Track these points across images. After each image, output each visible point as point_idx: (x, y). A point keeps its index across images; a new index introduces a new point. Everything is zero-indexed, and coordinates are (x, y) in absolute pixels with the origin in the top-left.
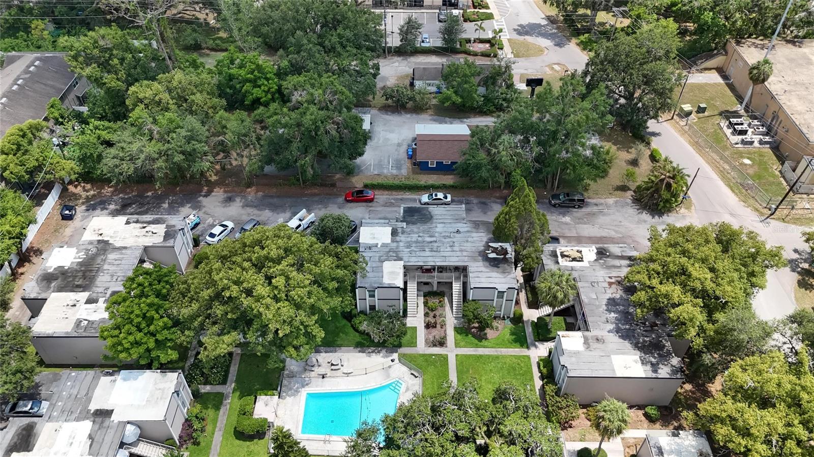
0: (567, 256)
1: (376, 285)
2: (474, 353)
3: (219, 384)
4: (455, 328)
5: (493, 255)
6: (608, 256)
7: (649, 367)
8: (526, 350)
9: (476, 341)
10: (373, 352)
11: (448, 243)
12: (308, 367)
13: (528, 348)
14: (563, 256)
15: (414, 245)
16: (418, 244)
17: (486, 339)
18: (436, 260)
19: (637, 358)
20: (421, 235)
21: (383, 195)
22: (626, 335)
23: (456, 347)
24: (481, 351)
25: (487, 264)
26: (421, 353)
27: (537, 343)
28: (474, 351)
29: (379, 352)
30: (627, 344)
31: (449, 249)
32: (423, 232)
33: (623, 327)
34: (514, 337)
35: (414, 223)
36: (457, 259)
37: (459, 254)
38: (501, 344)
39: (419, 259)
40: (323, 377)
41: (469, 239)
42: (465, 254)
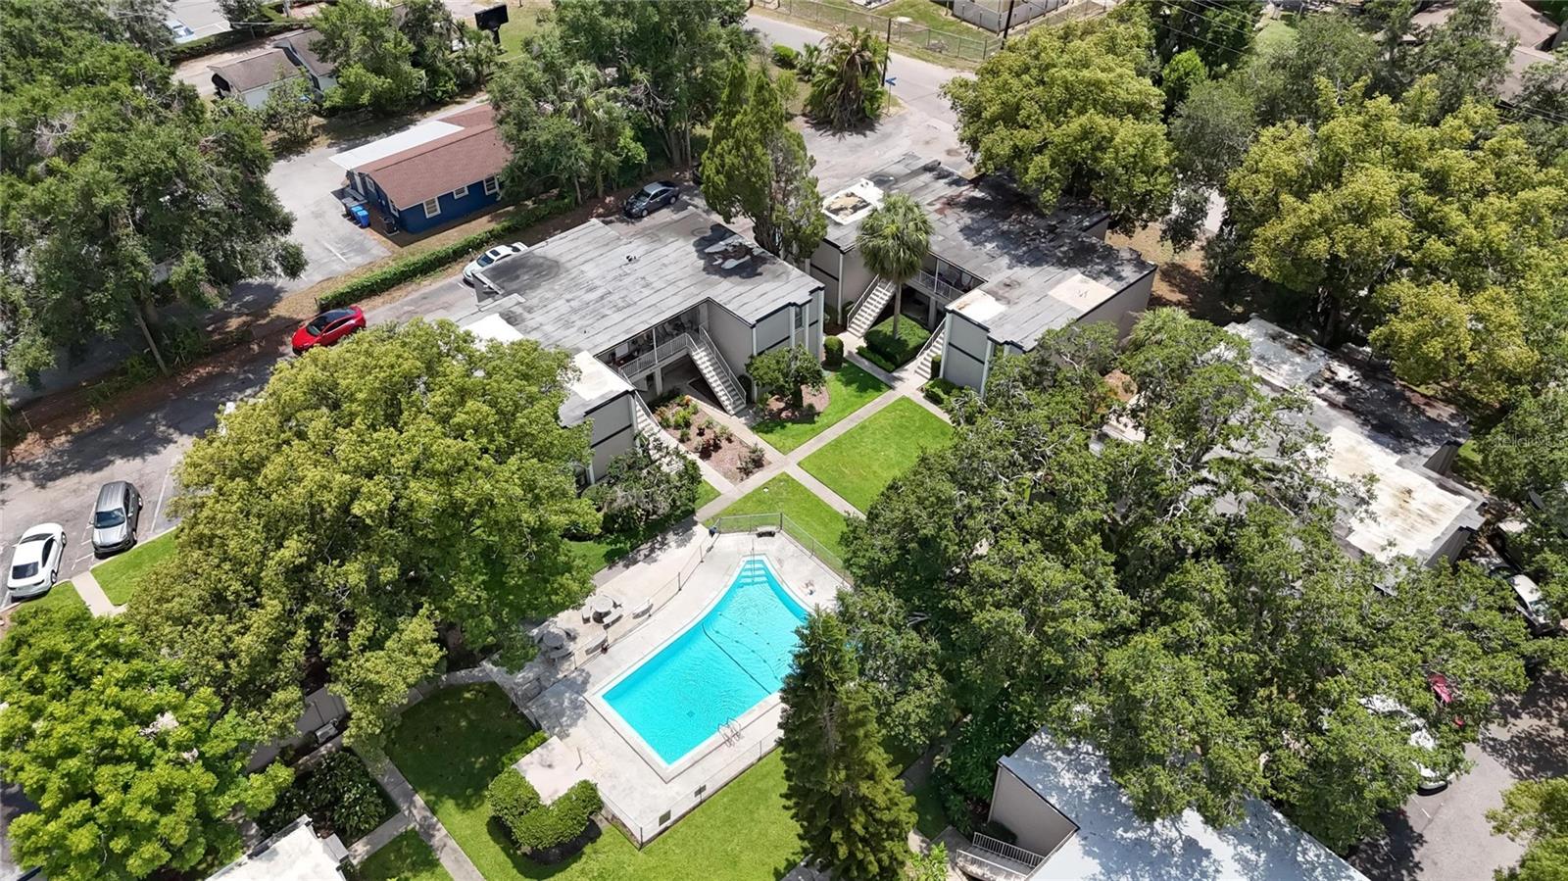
0: (841, 209)
1: (582, 412)
2: (824, 444)
3: (383, 819)
4: (752, 428)
5: (731, 264)
6: (896, 181)
7: (1107, 279)
8: (891, 392)
9: (807, 427)
10: (652, 550)
11: (633, 283)
12: (555, 652)
13: (890, 387)
14: (836, 212)
15: (574, 318)
16: (583, 313)
17: (818, 414)
18: (644, 318)
19: (1079, 276)
20: (569, 297)
21: (374, 308)
22: (1036, 259)
23: (786, 453)
25: (736, 279)
26: (738, 498)
27: (895, 374)
28: (820, 441)
29: (663, 544)
30: (1050, 271)
31: (646, 292)
32: (568, 289)
33: (1020, 252)
34: (854, 386)
35: (532, 288)
36: (678, 299)
37: (671, 290)
38: (847, 409)
39: (613, 331)
40: (605, 650)
41: (665, 261)
42: (682, 284)
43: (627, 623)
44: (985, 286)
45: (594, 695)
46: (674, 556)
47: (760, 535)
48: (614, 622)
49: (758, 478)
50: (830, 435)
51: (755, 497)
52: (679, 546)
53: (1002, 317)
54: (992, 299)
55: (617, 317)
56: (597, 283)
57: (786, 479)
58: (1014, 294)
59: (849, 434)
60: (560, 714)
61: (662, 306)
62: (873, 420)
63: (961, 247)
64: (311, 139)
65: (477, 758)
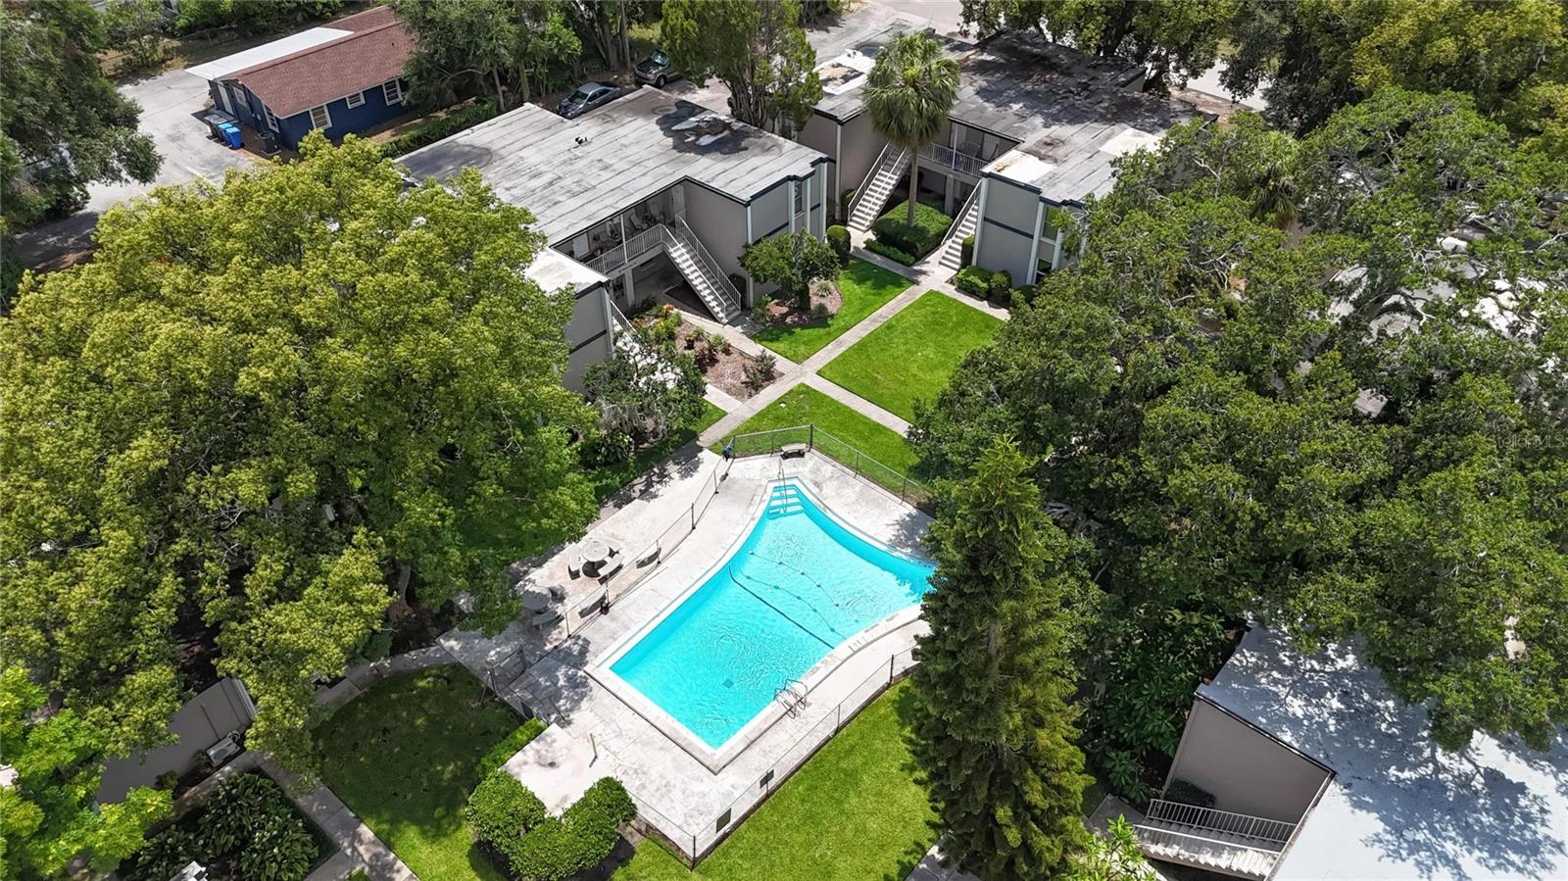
2: (843, 349)
3: (314, 863)
4: (753, 337)
5: (706, 140)
7: (1163, 131)
9: (822, 331)
13: (913, 282)
14: (823, 82)
17: (832, 316)
18: (609, 201)
23: (800, 363)
25: (714, 155)
26: (751, 415)
27: (918, 267)
28: (840, 346)
29: (663, 476)
30: (1093, 126)
31: (605, 175)
33: (1054, 111)
34: (869, 283)
37: (638, 171)
38: (864, 310)
39: (570, 219)
41: (624, 141)
42: (651, 164)
43: (630, 574)
44: (1022, 146)
45: (598, 667)
46: (678, 491)
47: (786, 456)
48: (612, 574)
49: (769, 394)
50: (851, 338)
51: (770, 413)
52: (683, 477)
53: (1053, 176)
54: (1034, 159)
55: (574, 203)
56: (543, 168)
57: (806, 391)
58: (1060, 152)
59: (874, 336)
60: (556, 695)
61: (630, 188)
62: (899, 317)
63: (983, 110)
64: (164, 61)
65: (445, 765)
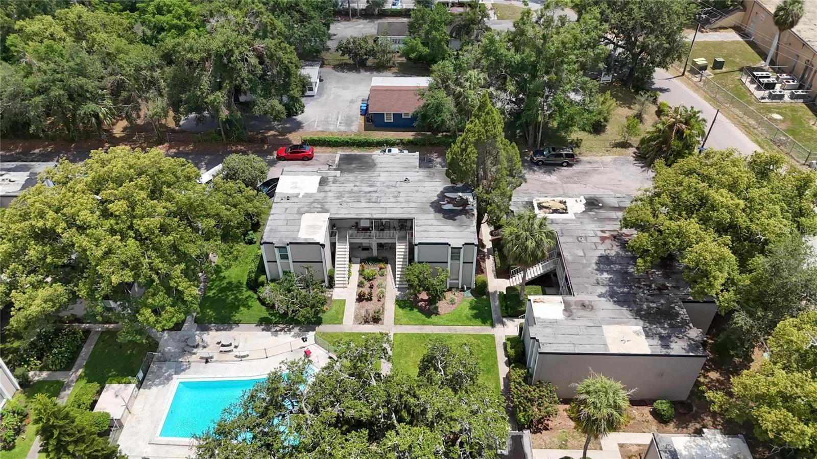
0: (546, 208)
1: (288, 241)
2: (419, 332)
3: (61, 369)
4: (397, 301)
5: (450, 207)
6: (601, 208)
7: (656, 342)
8: (490, 328)
9: (424, 317)
10: (281, 330)
11: (392, 193)
12: (188, 347)
13: (493, 325)
14: (541, 207)
15: (347, 195)
16: (353, 195)
17: (437, 314)
18: (373, 212)
19: (639, 328)
20: (358, 184)
21: (324, 152)
22: (622, 300)
23: (395, 324)
24: (428, 329)
25: (440, 216)
26: (347, 331)
27: (504, 320)
28: (420, 329)
29: (289, 330)
30: (625, 311)
31: (392, 200)
32: (362, 181)
33: (619, 290)
34: (475, 311)
35: (350, 171)
36: (400, 211)
37: (404, 205)
38: (458, 321)
39: (352, 211)
40: (207, 362)
41: (420, 189)
42: (412, 205)
43: (231, 356)
47: (330, 357)
48: (226, 352)
49: (367, 328)
51: (354, 336)
52: (294, 336)
53: (553, 323)
54: (562, 307)
55: (364, 205)
58: (580, 313)
60: (159, 377)
63: (586, 266)
